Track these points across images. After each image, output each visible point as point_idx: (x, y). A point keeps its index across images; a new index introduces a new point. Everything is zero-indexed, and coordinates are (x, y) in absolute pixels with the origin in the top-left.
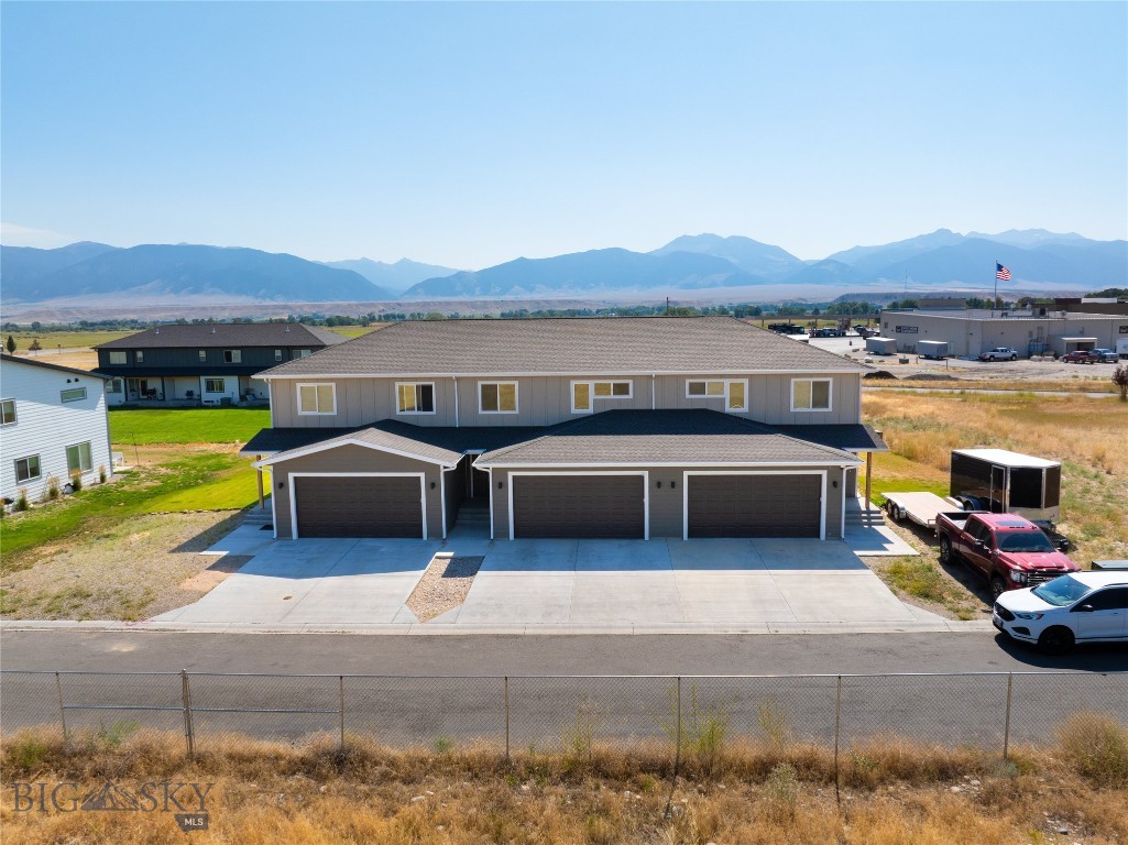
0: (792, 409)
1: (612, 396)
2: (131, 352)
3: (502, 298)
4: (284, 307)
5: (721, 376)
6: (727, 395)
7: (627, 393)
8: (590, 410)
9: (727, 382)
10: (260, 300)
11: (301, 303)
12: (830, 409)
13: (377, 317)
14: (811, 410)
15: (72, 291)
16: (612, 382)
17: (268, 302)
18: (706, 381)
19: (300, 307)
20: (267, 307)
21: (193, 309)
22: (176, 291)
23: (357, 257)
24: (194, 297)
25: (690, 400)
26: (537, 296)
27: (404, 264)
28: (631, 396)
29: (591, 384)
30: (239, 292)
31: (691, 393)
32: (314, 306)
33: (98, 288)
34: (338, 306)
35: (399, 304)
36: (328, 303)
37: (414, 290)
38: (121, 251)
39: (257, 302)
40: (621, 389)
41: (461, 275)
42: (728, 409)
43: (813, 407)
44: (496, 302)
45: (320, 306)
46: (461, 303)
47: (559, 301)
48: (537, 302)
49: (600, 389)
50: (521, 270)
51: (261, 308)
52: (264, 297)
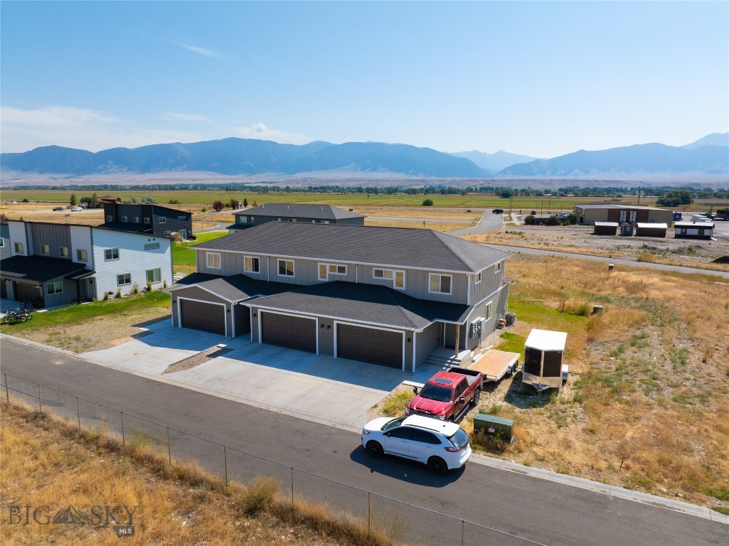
0: (429, 291)
1: (337, 273)
2: (249, 217)
3: (565, 178)
4: (422, 181)
5: (392, 268)
6: (394, 278)
7: (344, 272)
8: (327, 280)
9: (394, 272)
10: (409, 176)
11: (433, 178)
12: (451, 294)
13: (474, 189)
14: (440, 293)
15: (309, 169)
16: (337, 265)
17: (414, 177)
18: (384, 270)
19: (432, 181)
20: (412, 181)
21: (371, 180)
22: (363, 170)
23: (471, 150)
24: (373, 173)
25: (376, 279)
26: (590, 177)
27: (501, 154)
28: (346, 274)
29: (328, 266)
30: (398, 171)
31: (376, 275)
32: (440, 181)
33: (324, 167)
34: (454, 181)
35: (493, 181)
36: (449, 178)
37: (504, 171)
38: (336, 146)
39: (408, 177)
40: (342, 270)
41: (537, 162)
42: (395, 287)
43: (441, 291)
44: (559, 180)
45: (443, 181)
46: (534, 180)
47: (605, 181)
48: (589, 181)
49: (332, 269)
50: (581, 158)
51: (409, 181)
52: (412, 174)
